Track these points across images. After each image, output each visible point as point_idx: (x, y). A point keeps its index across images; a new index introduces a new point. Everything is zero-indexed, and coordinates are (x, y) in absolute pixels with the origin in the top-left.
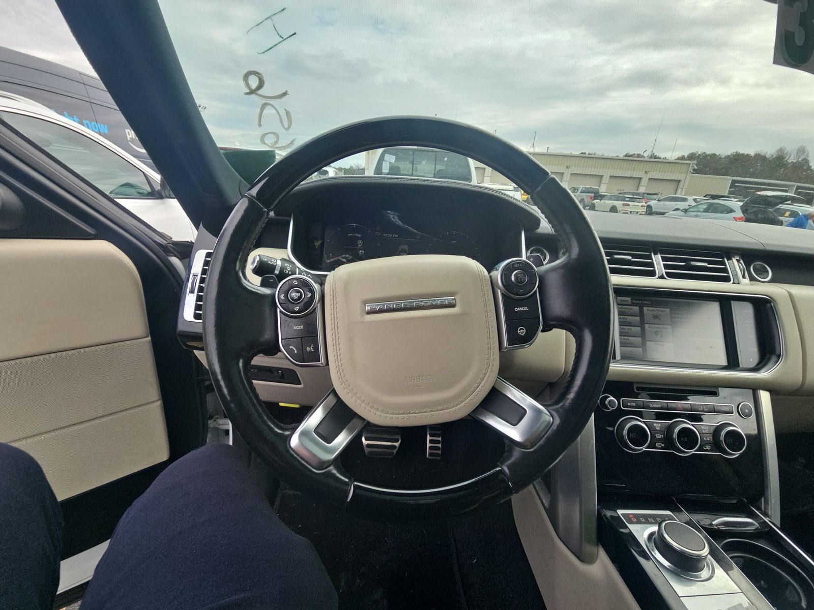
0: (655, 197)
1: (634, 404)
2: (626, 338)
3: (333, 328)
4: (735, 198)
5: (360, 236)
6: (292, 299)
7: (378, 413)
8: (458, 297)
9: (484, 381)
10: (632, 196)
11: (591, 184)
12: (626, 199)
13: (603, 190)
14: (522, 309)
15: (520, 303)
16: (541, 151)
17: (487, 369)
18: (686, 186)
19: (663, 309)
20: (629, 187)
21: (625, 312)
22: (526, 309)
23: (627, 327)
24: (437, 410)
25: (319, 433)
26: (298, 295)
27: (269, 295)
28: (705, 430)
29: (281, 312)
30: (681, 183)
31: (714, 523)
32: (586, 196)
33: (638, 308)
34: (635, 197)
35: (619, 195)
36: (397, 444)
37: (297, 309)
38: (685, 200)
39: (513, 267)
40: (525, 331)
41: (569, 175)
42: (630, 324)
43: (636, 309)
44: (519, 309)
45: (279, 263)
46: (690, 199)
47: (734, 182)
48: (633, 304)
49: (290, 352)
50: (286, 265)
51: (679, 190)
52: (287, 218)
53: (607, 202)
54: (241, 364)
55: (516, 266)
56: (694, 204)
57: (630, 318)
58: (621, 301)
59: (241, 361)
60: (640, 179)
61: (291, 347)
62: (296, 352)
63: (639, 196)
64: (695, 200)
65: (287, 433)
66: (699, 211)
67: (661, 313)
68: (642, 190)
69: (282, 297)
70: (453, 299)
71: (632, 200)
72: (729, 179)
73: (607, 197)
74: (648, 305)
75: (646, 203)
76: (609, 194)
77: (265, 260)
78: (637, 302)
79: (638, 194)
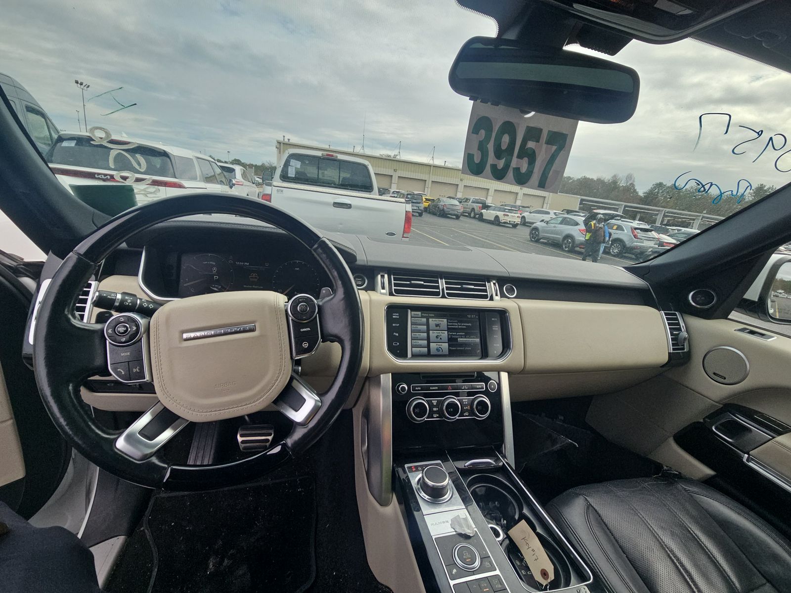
0: (527, 209)
1: (420, 388)
2: (416, 341)
3: (156, 353)
4: (583, 213)
5: (214, 264)
6: (119, 332)
7: (194, 413)
8: (257, 325)
9: (278, 381)
10: (510, 208)
11: (480, 196)
12: (506, 210)
13: (489, 202)
14: (306, 330)
15: (305, 326)
16: (439, 164)
17: (280, 373)
18: (550, 202)
19: (442, 320)
20: (509, 200)
21: (417, 323)
22: (309, 329)
23: (417, 334)
24: (246, 405)
25: (144, 434)
26: (125, 329)
27: (99, 330)
28: (465, 402)
29: (110, 343)
30: (546, 199)
31: (466, 465)
32: (477, 206)
33: (425, 319)
34: (512, 209)
35: (502, 207)
36: (270, 438)
37: (124, 339)
38: (548, 213)
39: (299, 301)
40: (307, 345)
41: (463, 186)
42: (419, 331)
43: (424, 320)
44: (303, 330)
45: (119, 296)
46: (552, 212)
47: (582, 200)
48: (422, 317)
49: (118, 374)
50: (126, 298)
51: (545, 205)
52: (140, 249)
53: (492, 212)
54: (71, 388)
55: (300, 300)
56: (554, 217)
57: (420, 327)
58: (414, 314)
59: (71, 385)
60: (517, 194)
61: (118, 370)
62: (123, 373)
63: (516, 208)
64: (555, 213)
65: (112, 437)
66: (556, 224)
67: (441, 322)
68: (519, 203)
69: (110, 331)
70: (253, 326)
71: (510, 211)
72: (579, 198)
73: (492, 207)
74: (432, 317)
75: (521, 214)
76: (494, 205)
77: (104, 295)
78: (425, 315)
79: (515, 207)
